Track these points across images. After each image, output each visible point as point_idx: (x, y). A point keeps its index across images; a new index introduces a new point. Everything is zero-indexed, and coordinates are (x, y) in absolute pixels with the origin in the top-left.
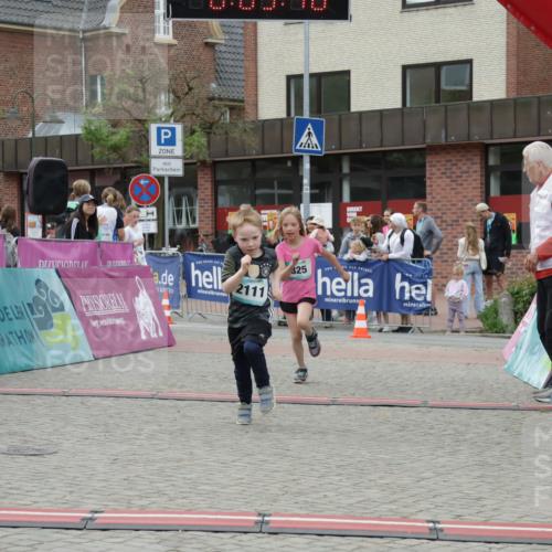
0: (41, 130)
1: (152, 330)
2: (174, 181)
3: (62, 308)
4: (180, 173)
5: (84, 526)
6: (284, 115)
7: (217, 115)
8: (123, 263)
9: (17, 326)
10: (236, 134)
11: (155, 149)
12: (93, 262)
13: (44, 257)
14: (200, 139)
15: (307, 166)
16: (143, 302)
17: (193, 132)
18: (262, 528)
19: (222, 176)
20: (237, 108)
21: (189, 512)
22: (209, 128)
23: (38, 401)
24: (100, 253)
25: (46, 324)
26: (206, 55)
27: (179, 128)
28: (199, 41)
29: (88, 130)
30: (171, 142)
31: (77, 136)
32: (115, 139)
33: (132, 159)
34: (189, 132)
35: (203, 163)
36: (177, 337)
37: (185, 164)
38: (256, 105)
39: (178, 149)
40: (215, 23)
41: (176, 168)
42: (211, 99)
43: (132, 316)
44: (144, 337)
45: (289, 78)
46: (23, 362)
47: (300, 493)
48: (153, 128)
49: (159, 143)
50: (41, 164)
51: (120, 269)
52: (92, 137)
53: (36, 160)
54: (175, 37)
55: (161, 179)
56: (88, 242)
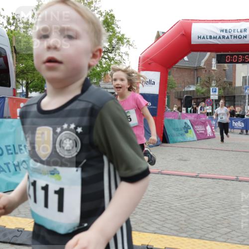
0: (186, 89)
1: (210, 134)
2: (216, 101)
3: (190, 129)
4: (217, 99)
5: (196, 177)
6: (241, 85)
7: (226, 86)
8: (204, 119)
9: (181, 132)
10: (230, 90)
11: (211, 93)
12: (197, 118)
13: (186, 117)
14: (222, 91)
15: (247, 97)
16: (208, 128)
17: (220, 89)
18: (237, 180)
19: (227, 99)
20: (231, 84)
21: (220, 175)
22: (224, 88)
23: (185, 149)
24: (198, 117)
25: (187, 132)
26: (223, 72)
27: (217, 89)
28: (222, 69)
29: (197, 89)
30: (215, 92)
31: (194, 91)
32: (203, 91)
33: (206, 95)
34: (219, 89)
35: (222, 96)
36: (216, 136)
37: (219, 97)
38: (235, 83)
39: (217, 93)
40: (226, 65)
41: (216, 98)
42: (225, 82)
43: (206, 131)
44: (208, 135)
45: (243, 77)
46: (182, 140)
47: (246, 172)
48: (211, 89)
49: (213, 92)
50: (186, 97)
51: (204, 120)
52: (197, 90)
53: (185, 96)
54: (217, 68)
55: (213, 100)
56: (196, 114)
